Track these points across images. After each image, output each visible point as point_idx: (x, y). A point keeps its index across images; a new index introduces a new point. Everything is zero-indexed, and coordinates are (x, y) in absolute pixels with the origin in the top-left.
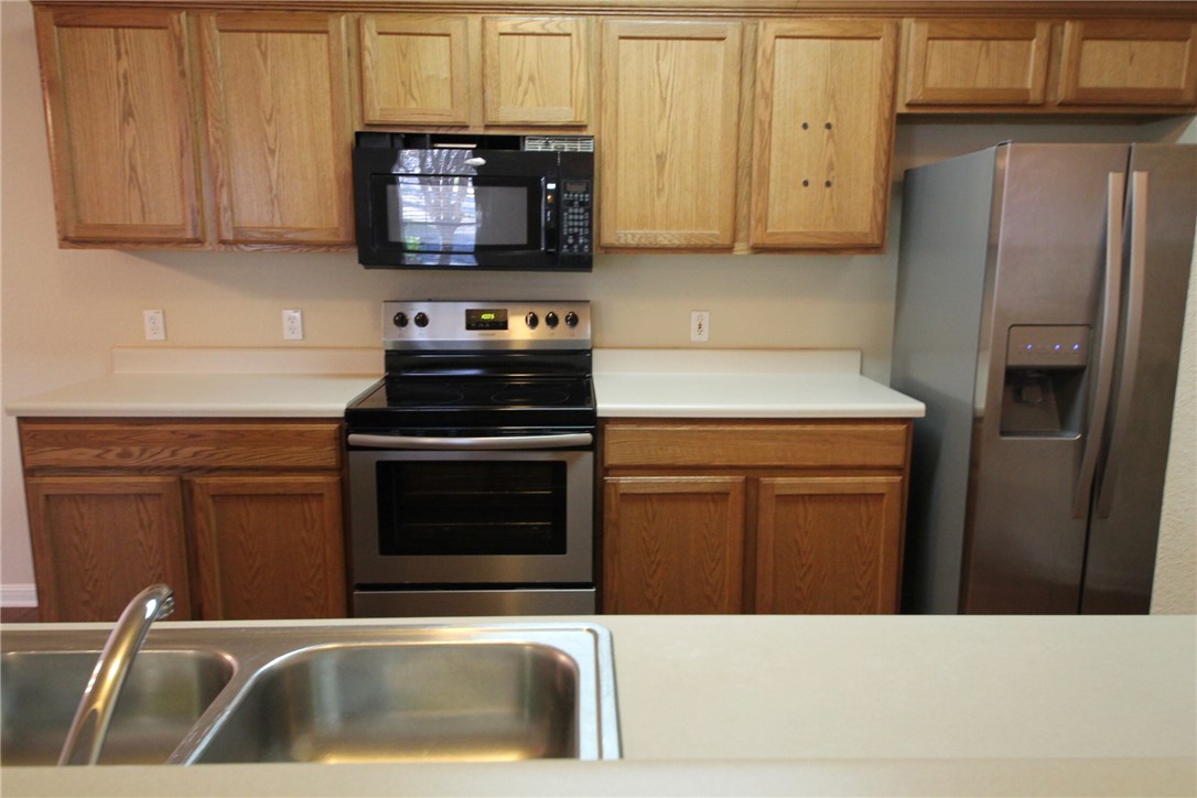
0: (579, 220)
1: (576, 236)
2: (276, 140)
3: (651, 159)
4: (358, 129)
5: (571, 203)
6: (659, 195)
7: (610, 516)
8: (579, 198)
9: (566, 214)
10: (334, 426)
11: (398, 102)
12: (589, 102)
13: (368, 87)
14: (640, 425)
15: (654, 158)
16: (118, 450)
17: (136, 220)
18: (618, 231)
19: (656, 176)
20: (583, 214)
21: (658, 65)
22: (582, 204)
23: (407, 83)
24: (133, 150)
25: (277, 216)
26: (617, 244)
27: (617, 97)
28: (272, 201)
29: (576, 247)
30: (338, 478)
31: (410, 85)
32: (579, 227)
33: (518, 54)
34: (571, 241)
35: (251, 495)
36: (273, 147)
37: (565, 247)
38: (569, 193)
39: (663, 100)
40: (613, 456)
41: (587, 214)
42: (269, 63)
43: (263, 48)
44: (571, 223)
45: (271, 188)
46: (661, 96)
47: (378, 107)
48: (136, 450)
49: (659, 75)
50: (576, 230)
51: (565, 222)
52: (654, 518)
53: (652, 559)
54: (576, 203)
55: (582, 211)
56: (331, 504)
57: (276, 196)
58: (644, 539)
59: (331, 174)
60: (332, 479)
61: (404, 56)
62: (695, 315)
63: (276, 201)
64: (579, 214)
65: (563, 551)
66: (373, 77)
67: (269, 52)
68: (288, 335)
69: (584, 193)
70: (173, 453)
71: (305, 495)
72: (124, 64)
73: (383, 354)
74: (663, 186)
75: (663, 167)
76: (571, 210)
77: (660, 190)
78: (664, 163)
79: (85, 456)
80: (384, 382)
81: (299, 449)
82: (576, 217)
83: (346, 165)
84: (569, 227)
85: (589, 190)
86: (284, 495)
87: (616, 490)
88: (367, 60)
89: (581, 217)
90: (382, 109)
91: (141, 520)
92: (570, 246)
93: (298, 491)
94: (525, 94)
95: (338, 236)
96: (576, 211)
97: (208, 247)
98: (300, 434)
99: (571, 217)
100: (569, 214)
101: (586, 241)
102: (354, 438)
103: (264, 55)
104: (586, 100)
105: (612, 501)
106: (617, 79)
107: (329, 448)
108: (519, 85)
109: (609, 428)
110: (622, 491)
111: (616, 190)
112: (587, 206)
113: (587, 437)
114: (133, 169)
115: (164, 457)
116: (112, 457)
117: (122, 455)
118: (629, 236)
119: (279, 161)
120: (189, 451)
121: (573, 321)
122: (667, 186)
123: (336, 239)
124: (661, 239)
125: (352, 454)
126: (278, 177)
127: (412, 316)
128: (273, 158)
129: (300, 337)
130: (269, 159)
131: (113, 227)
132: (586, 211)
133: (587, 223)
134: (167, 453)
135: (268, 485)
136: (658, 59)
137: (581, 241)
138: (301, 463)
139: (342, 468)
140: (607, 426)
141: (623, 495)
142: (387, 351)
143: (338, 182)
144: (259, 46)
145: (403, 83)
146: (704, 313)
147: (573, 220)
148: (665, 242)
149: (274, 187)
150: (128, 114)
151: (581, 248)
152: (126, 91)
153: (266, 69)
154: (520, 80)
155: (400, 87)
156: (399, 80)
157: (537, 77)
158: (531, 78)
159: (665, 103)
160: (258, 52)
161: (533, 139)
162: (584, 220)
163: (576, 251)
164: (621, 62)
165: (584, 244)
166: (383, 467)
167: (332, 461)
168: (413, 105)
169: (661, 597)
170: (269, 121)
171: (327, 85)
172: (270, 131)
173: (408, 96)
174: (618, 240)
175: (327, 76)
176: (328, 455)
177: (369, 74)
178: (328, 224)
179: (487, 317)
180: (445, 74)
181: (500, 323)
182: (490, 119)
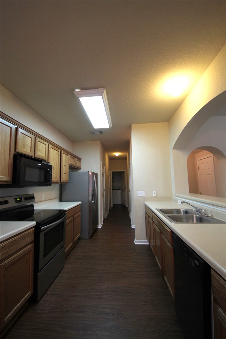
13: (18, 143)
27: (50, 157)
31: (24, 145)
33: (40, 145)
39: (54, 158)
47: (19, 149)
59: (8, 162)
60: (33, 244)
81: (27, 238)
88: (19, 137)
98: (28, 234)
102: (42, 228)
107: (33, 235)
125: (41, 233)
136: (53, 152)
138: (27, 243)
146: (43, 195)
158: (41, 150)
161: (43, 161)
167: (33, 239)
173: (24, 148)
177: (19, 140)
178: (6, 176)
179: (18, 199)
180: (30, 145)
181: (21, 201)
182: (36, 156)
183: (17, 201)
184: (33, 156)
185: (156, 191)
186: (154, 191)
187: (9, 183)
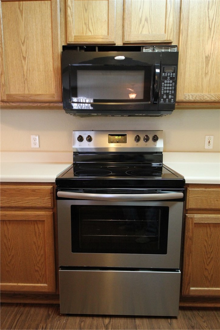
0: (169, 87)
1: (167, 94)
2: (26, 52)
3: (203, 58)
4: (64, 44)
5: (166, 78)
6: (205, 75)
7: (188, 234)
8: (170, 75)
9: (163, 83)
10: (51, 187)
11: (83, 33)
12: (174, 31)
13: (69, 25)
14: (206, 188)
15: (204, 58)
18: (185, 94)
19: (204, 67)
20: (172, 83)
21: (208, 11)
22: (171, 78)
23: (87, 24)
25: (26, 89)
26: (184, 100)
27: (188, 27)
28: (24, 81)
29: (167, 100)
30: (52, 213)
31: (88, 25)
32: (169, 90)
33: (140, 8)
34: (165, 97)
35: (9, 221)
36: (25, 56)
37: (162, 100)
38: (165, 73)
39: (210, 29)
40: (191, 204)
41: (174, 83)
42: (24, 15)
43: (21, 9)
44: (165, 88)
45: (24, 75)
46: (209, 27)
47: (73, 35)
49: (209, 17)
50: (168, 91)
51: (163, 87)
52: (211, 235)
53: (209, 256)
54: (169, 78)
55: (171, 82)
56: (48, 226)
57: (26, 79)
58: (205, 246)
59: (51, 68)
60: (49, 213)
61: (86, 10)
62: (207, 137)
63: (26, 81)
64: (170, 83)
65: (166, 253)
66: (71, 20)
67: (24, 10)
68: (33, 146)
69: (173, 73)
71: (36, 221)
73: (73, 153)
74: (208, 72)
75: (208, 62)
76: (166, 82)
77: (206, 74)
78: (209, 60)
80: (73, 166)
81: (33, 198)
82: (168, 85)
83: (58, 64)
84: (164, 90)
85: (176, 71)
86: (25, 221)
87: (192, 221)
88: (69, 11)
89: (171, 85)
90: (75, 36)
92: (165, 100)
93: (33, 219)
94: (143, 27)
95: (54, 98)
96: (168, 82)
98: (34, 190)
99: (166, 85)
100: (165, 83)
101: (172, 97)
102: (60, 193)
103: (21, 12)
104: (173, 30)
105: (190, 226)
106: (188, 19)
107: (49, 198)
108: (140, 23)
109: (190, 189)
110: (195, 222)
111: (185, 74)
112: (174, 80)
113: (181, 194)
118: (191, 96)
119: (28, 62)
121: (155, 139)
122: (210, 71)
123: (54, 99)
124: (206, 97)
125: (59, 201)
126: (27, 70)
127: (85, 137)
128: (25, 61)
129: (38, 147)
130: (23, 62)
132: (173, 82)
133: (173, 87)
135: (18, 216)
136: (208, 9)
137: (170, 97)
138: (34, 205)
139: (54, 208)
140: (188, 188)
141: (195, 223)
142: (74, 152)
143: (54, 71)
144: (19, 8)
145: (85, 24)
146: (211, 136)
147: (167, 87)
148: (208, 99)
149: (25, 75)
151: (170, 100)
153: (22, 18)
154: (141, 20)
155: (84, 26)
156: (83, 22)
157: (149, 19)
158: (146, 20)
159: (211, 31)
160: (18, 10)
161: (147, 48)
162: (172, 87)
163: (167, 102)
164: (190, 11)
165: (171, 98)
166: (74, 208)
167: (49, 205)
168: (90, 34)
169: (212, 275)
170: (23, 44)
171: (50, 25)
172: (24, 48)
173: (88, 30)
174: (185, 98)
175: (50, 21)
176: (47, 201)
177: (70, 19)
180: (106, 18)
182: (125, 41)
184: (118, 41)
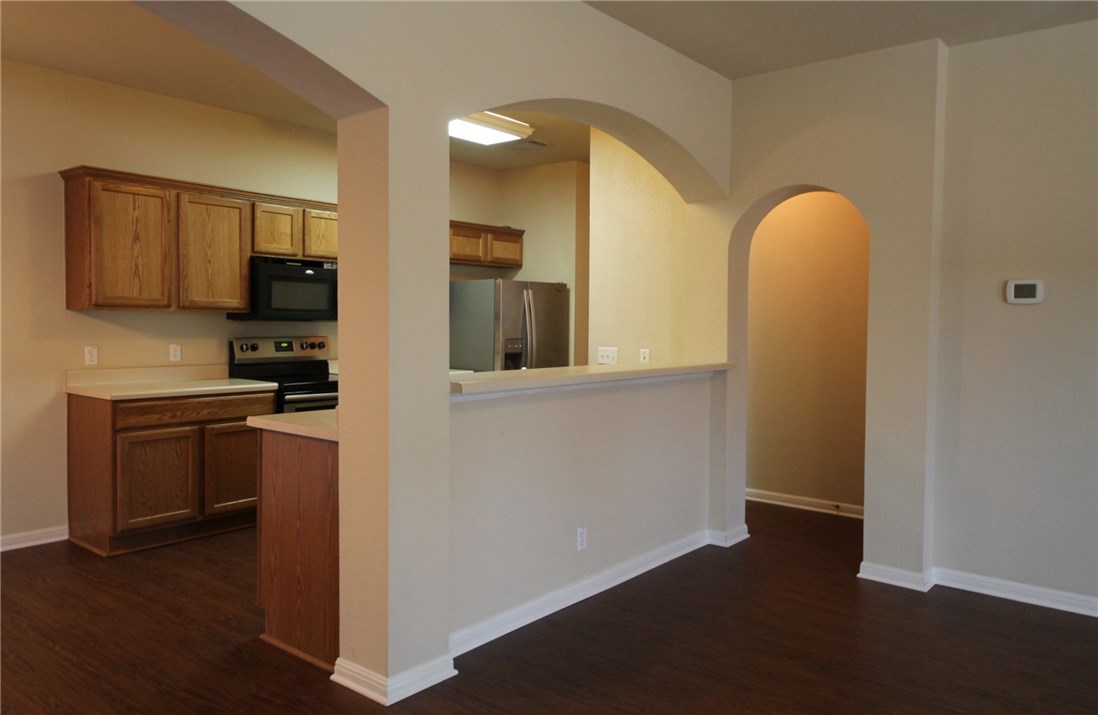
2: (212, 256)
4: (251, 255)
10: (273, 394)
11: (269, 242)
12: (339, 247)
13: (257, 235)
16: (169, 414)
17: (136, 294)
23: (273, 234)
24: (138, 257)
25: (210, 294)
28: (208, 286)
31: (274, 236)
33: (318, 226)
35: (233, 432)
36: (210, 259)
42: (211, 219)
43: (209, 212)
45: (208, 280)
47: (260, 245)
48: (179, 414)
57: (211, 284)
59: (238, 274)
61: (272, 223)
63: (210, 287)
66: (260, 230)
67: (211, 215)
68: (172, 359)
70: (198, 414)
72: (137, 213)
73: (227, 367)
79: (153, 419)
81: (257, 406)
83: (246, 270)
88: (258, 222)
91: (177, 452)
94: (321, 243)
97: (172, 309)
98: (259, 399)
102: (288, 397)
103: (209, 216)
107: (271, 405)
108: (318, 239)
114: (137, 267)
115: (193, 416)
116: (166, 419)
117: (171, 417)
119: (213, 267)
120: (205, 412)
125: (286, 406)
126: (212, 274)
128: (210, 265)
129: (179, 359)
130: (208, 265)
131: (125, 298)
134: (195, 414)
135: (242, 426)
143: (241, 278)
144: (207, 212)
149: (210, 279)
150: (136, 238)
152: (137, 228)
153: (209, 222)
154: (319, 237)
155: (271, 237)
156: (270, 233)
157: (325, 236)
158: (323, 237)
160: (206, 214)
161: (327, 263)
170: (209, 247)
172: (209, 252)
173: (274, 240)
175: (238, 228)
176: (270, 409)
177: (258, 229)
178: (235, 299)
179: (284, 345)
180: (289, 232)
181: (290, 348)
182: (307, 253)
183: (278, 348)
184: (300, 253)
185: (647, 350)
186: (642, 350)
187: (244, 312)
